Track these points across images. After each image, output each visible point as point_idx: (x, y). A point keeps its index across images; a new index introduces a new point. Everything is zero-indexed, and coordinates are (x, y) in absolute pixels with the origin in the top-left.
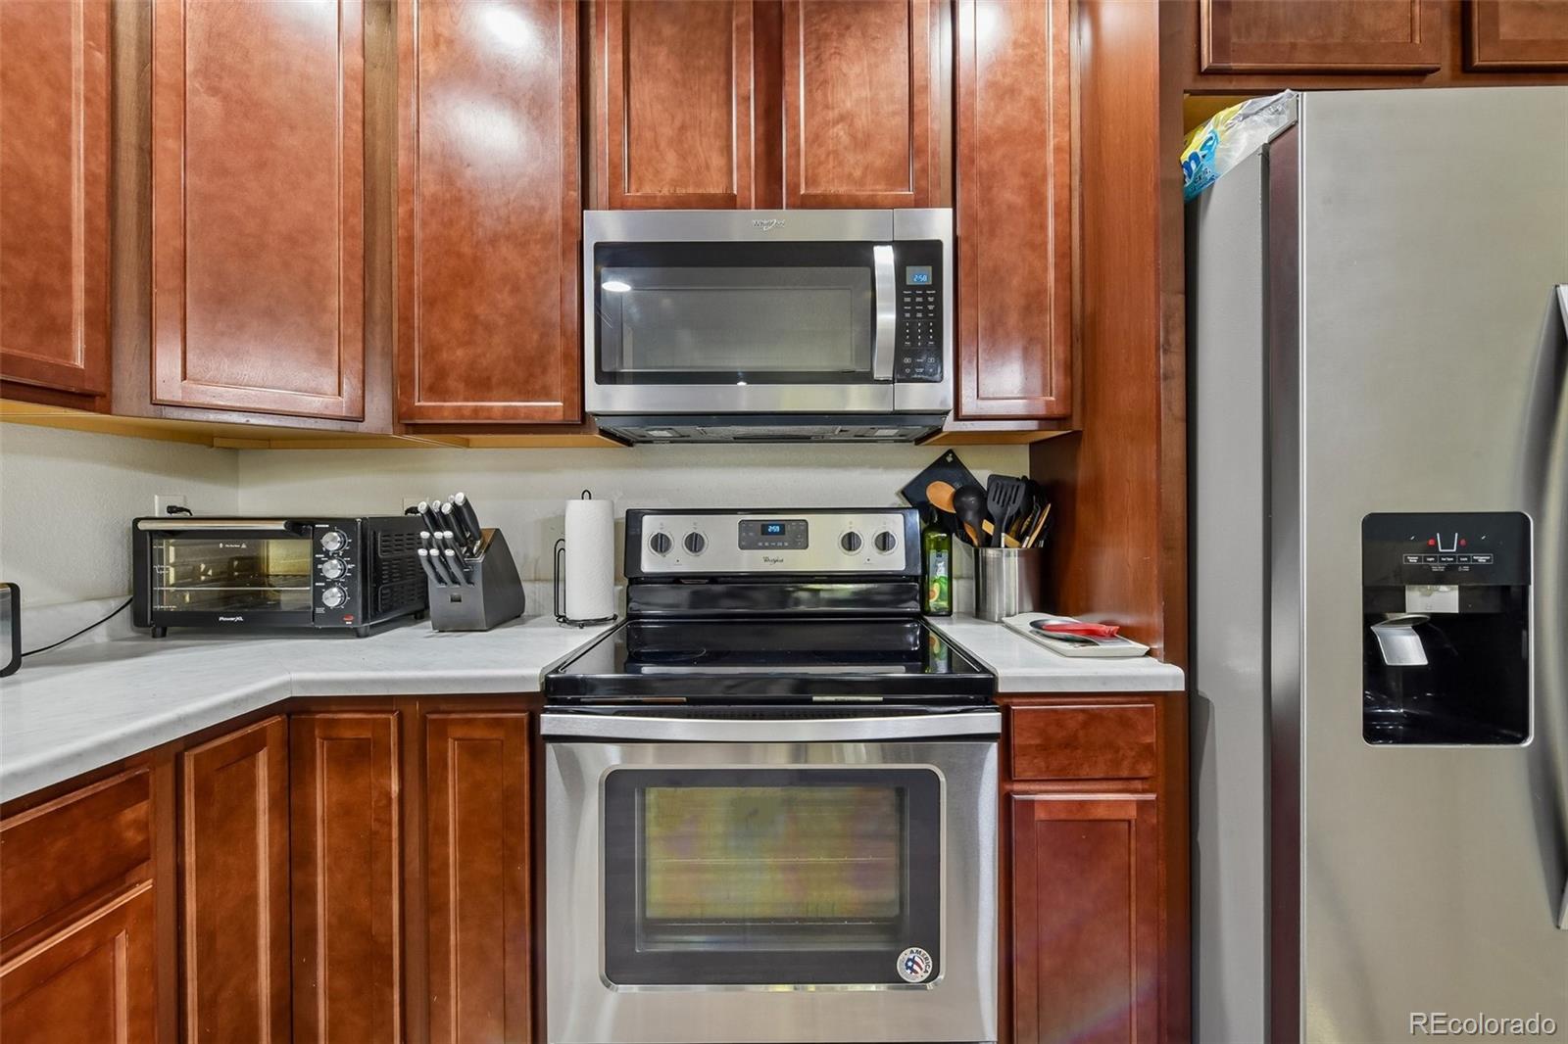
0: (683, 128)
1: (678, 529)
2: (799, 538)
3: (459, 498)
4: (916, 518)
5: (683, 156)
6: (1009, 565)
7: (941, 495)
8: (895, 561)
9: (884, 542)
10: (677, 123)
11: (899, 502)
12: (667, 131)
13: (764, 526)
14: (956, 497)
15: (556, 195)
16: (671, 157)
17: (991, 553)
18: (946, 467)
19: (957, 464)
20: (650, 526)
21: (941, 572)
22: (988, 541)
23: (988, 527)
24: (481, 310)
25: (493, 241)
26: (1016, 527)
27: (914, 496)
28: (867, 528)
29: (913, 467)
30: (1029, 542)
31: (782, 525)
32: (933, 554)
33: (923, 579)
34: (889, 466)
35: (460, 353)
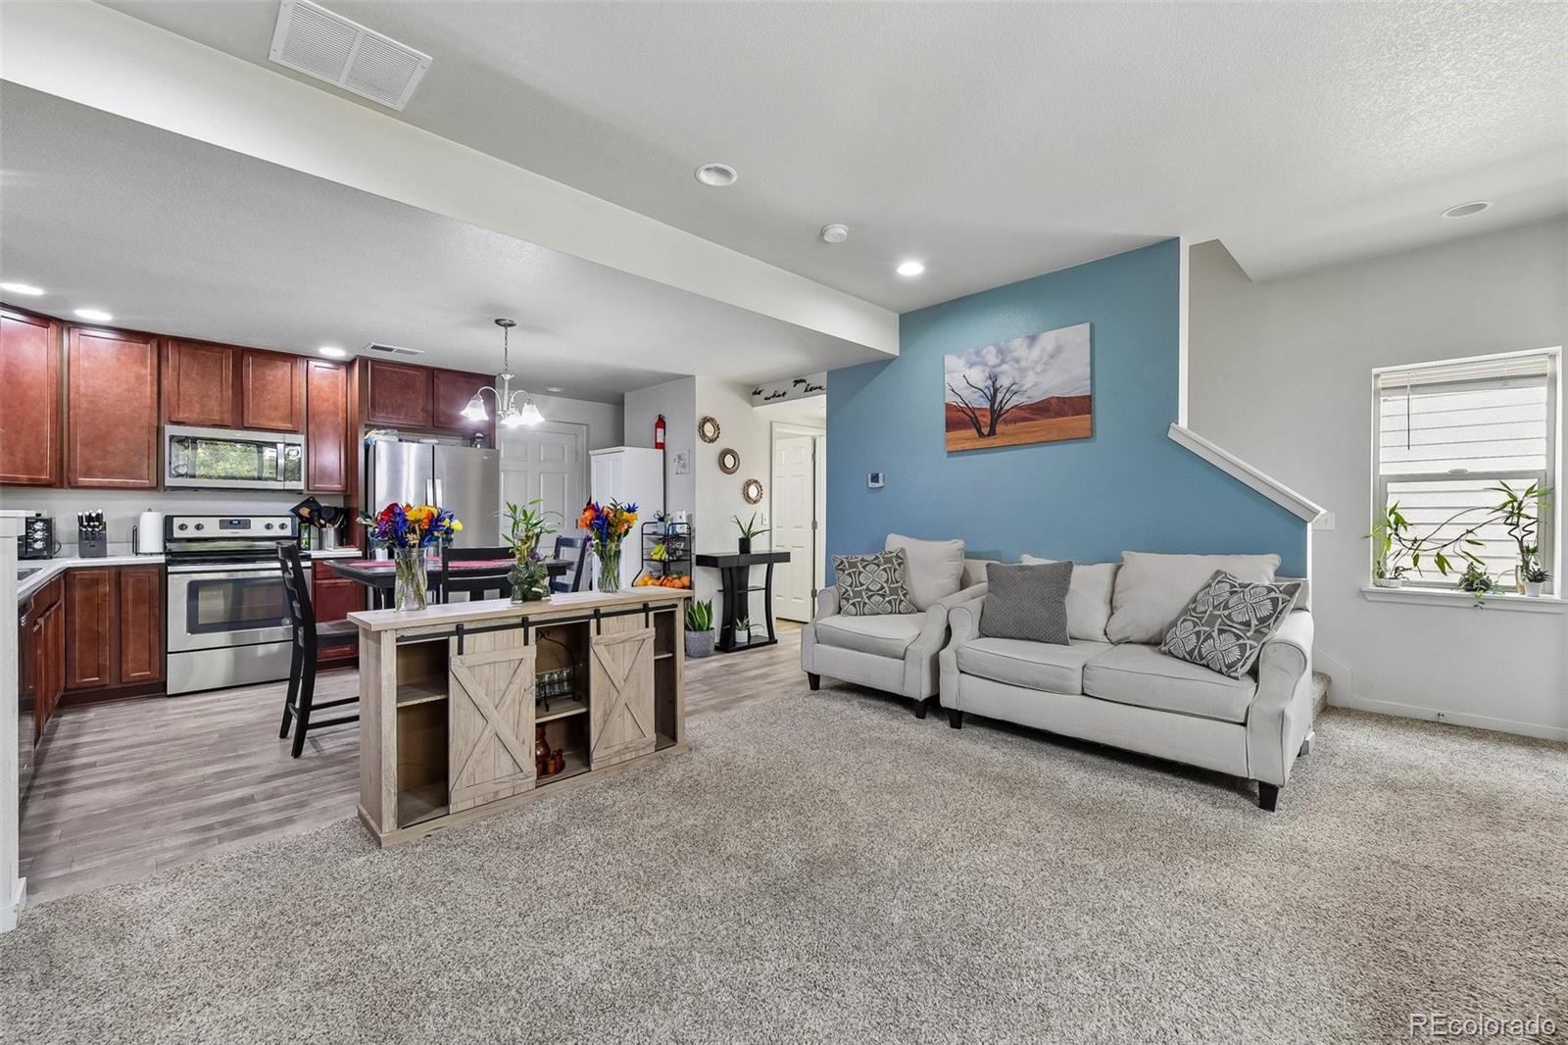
0: (202, 398)
1: (191, 523)
2: (247, 525)
3: (100, 512)
4: (297, 520)
5: (202, 406)
6: (330, 533)
7: (305, 512)
8: (288, 532)
9: (282, 526)
10: (200, 395)
11: (290, 513)
12: (196, 398)
13: (231, 522)
14: (310, 513)
15: (148, 415)
16: (197, 406)
17: (324, 529)
18: (310, 502)
19: (314, 501)
20: (177, 522)
21: (306, 535)
22: (324, 526)
23: (322, 522)
24: (110, 449)
25: (116, 426)
26: (332, 521)
27: (295, 510)
28: (276, 522)
29: (294, 502)
30: (336, 526)
31: (239, 522)
32: (302, 531)
33: (299, 538)
34: (286, 501)
35: (100, 462)
